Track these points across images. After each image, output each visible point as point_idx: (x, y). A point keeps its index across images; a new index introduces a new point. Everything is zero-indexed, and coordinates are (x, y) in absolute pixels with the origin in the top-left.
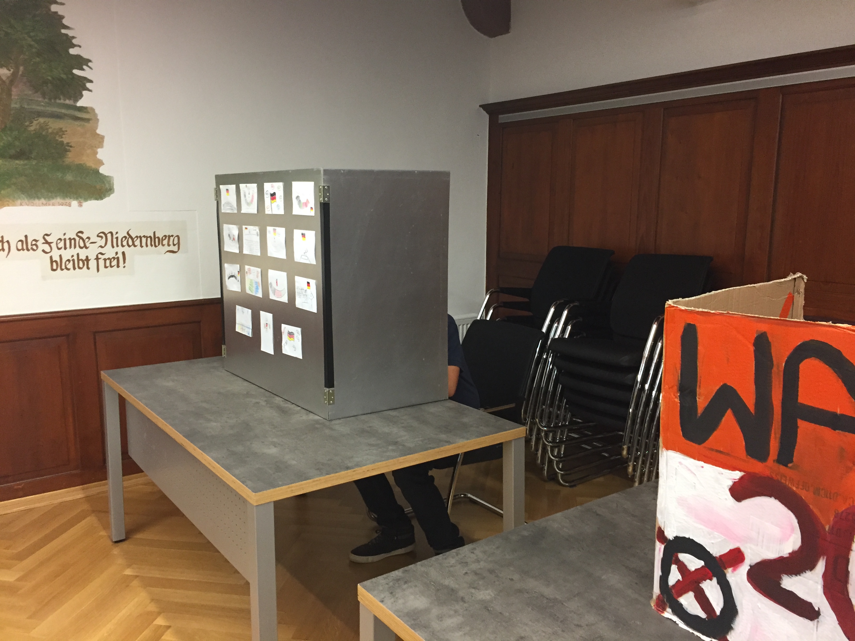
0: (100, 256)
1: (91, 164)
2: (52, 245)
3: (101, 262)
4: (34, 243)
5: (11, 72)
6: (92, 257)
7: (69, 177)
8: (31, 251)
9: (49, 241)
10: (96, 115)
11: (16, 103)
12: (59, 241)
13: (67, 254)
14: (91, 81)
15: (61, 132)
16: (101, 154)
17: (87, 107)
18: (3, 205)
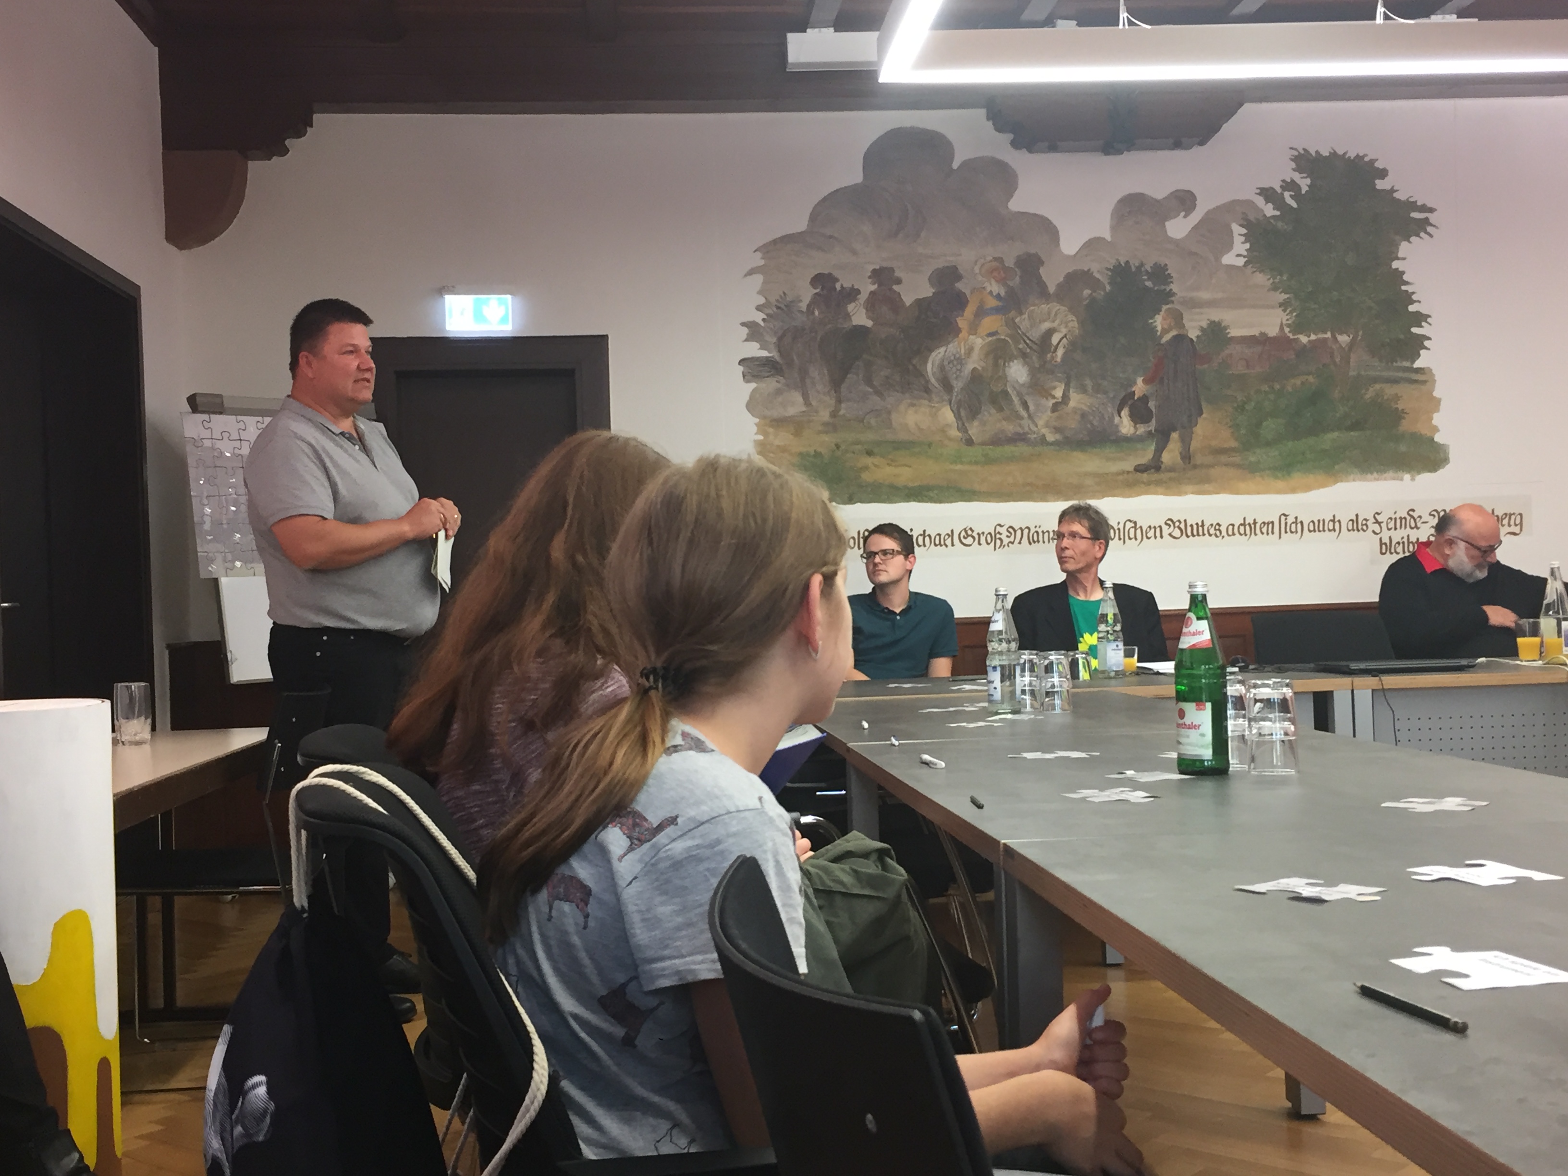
1: (1425, 431)
2: (1382, 524)
4: (1364, 522)
5: (1351, 338)
7: (1403, 448)
8: (1361, 531)
9: (1380, 521)
10: (1433, 375)
11: (1353, 371)
12: (1389, 520)
13: (1397, 535)
14: (1429, 339)
15: (1397, 398)
16: (1437, 419)
17: (1424, 368)
18: (1336, 482)
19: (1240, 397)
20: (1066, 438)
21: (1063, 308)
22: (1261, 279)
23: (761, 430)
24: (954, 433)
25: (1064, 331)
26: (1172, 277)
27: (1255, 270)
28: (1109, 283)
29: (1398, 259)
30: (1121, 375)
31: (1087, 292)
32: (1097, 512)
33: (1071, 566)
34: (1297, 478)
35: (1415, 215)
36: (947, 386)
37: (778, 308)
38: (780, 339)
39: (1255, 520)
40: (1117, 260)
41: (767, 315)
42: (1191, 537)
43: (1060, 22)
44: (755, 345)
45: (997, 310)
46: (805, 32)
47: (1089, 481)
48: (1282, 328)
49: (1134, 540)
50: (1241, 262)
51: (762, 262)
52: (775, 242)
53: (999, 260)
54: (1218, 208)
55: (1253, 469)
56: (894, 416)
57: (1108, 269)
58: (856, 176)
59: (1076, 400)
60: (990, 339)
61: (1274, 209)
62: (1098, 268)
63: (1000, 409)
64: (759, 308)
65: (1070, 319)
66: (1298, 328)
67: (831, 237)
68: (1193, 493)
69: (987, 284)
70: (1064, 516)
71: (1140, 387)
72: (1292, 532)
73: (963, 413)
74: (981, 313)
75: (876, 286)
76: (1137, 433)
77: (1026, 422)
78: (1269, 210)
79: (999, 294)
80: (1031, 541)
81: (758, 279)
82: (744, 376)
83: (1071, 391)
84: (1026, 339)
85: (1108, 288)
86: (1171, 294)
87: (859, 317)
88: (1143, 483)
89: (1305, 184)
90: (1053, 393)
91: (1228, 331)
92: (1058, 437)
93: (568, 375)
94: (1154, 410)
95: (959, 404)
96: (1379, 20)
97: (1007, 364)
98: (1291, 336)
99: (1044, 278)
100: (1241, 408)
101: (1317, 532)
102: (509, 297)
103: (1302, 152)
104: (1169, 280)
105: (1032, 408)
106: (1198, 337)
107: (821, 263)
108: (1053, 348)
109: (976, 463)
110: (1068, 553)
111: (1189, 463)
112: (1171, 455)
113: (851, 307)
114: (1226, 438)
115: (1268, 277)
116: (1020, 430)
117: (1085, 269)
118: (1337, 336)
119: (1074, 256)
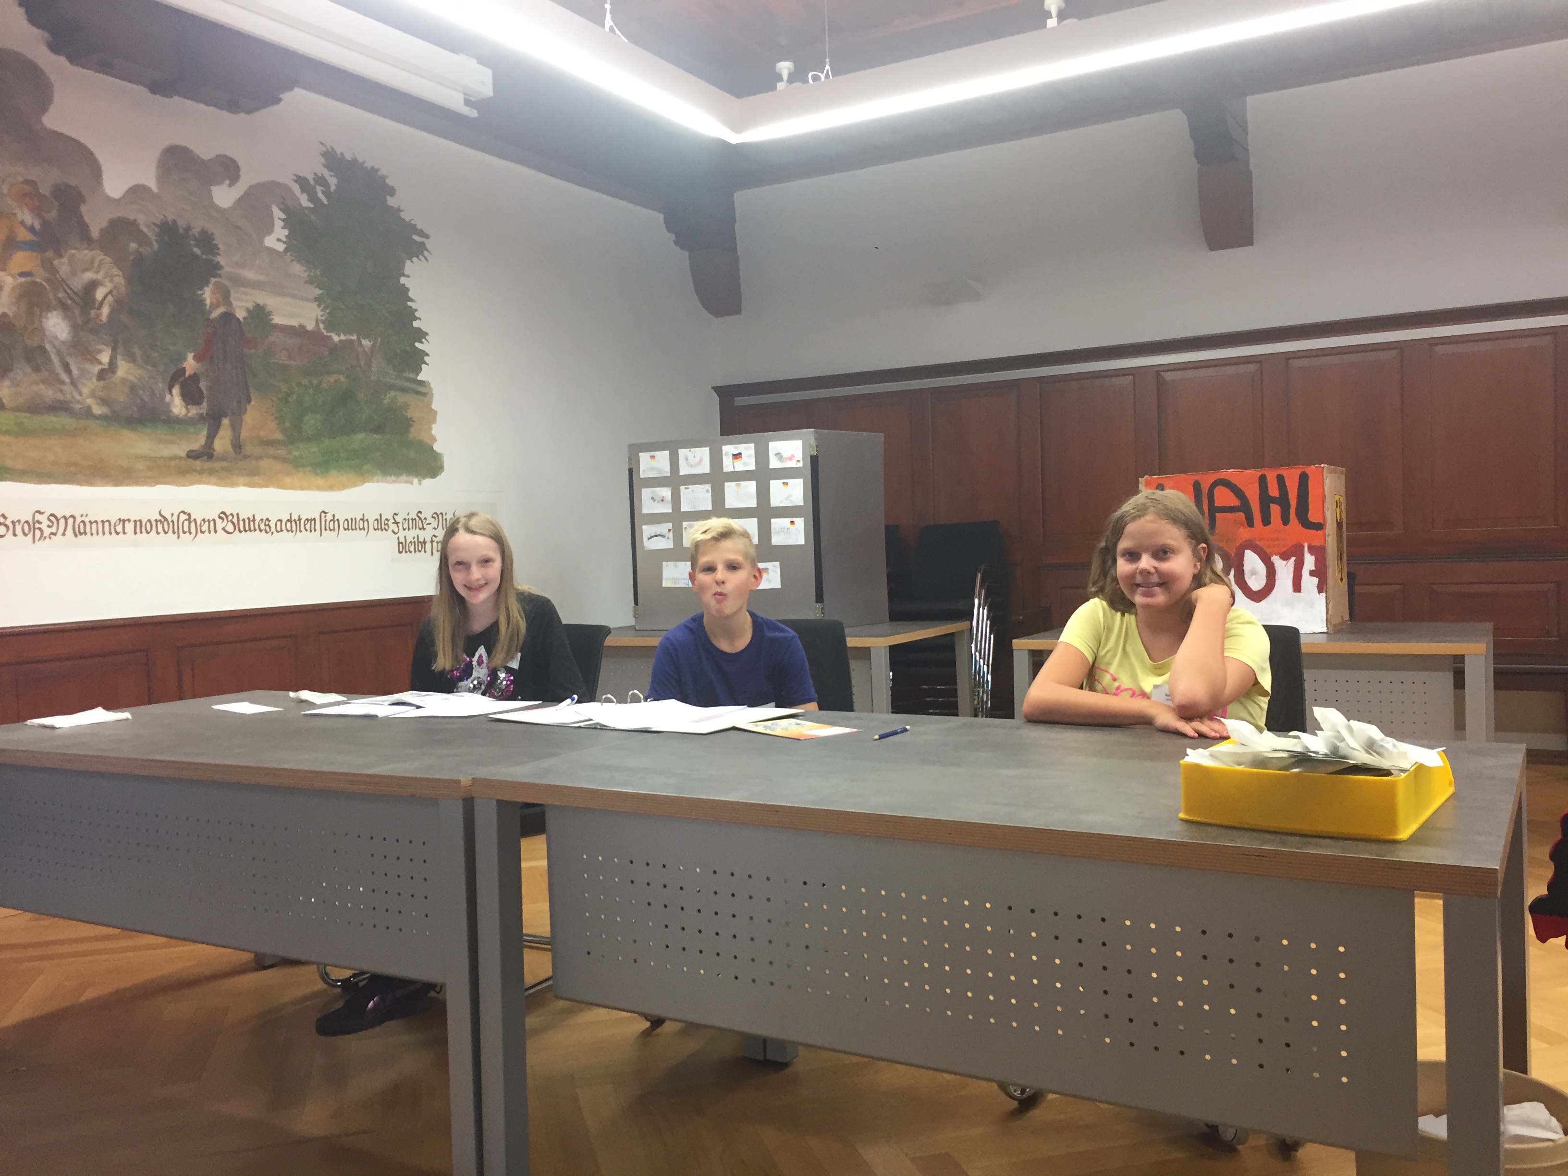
0: (434, 539)
1: (427, 440)
2: (399, 525)
3: (435, 544)
4: (386, 522)
5: (372, 344)
6: (428, 540)
7: (412, 454)
8: (384, 531)
9: (397, 521)
10: (431, 389)
11: (374, 376)
12: (404, 521)
13: (411, 535)
14: (428, 355)
15: (406, 406)
16: (435, 429)
17: (425, 381)
18: (364, 482)
19: (284, 388)
20: (114, 412)
21: (108, 259)
22: (298, 269)
25: (109, 286)
26: (219, 249)
27: (293, 258)
28: (157, 241)
29: (404, 275)
30: (171, 348)
31: (133, 246)
34: (334, 476)
35: (415, 237)
39: (299, 516)
40: (164, 216)
42: (243, 532)
45: (30, 246)
47: (141, 465)
48: (317, 324)
49: (188, 533)
50: (281, 247)
53: (32, 183)
54: (258, 186)
55: (297, 464)
57: (155, 224)
59: (124, 369)
60: (23, 280)
61: (309, 200)
62: (145, 221)
63: (37, 369)
65: (115, 273)
66: (332, 324)
68: (244, 485)
72: (331, 530)
74: (11, 245)
76: (189, 415)
77: (68, 388)
78: (304, 201)
79: (32, 226)
80: (78, 533)
83: (119, 357)
84: (66, 287)
85: (156, 246)
86: (218, 267)
88: (195, 470)
89: (332, 182)
90: (99, 357)
91: (272, 317)
92: (105, 410)
94: (205, 392)
97: (44, 314)
98: (324, 332)
99: (87, 219)
100: (285, 400)
101: (351, 530)
103: (330, 150)
104: (217, 251)
105: (75, 371)
106: (244, 318)
108: (97, 304)
109: (10, 433)
111: (240, 453)
112: (222, 443)
114: (271, 430)
115: (305, 268)
116: (60, 397)
117: (132, 217)
118: (362, 339)
119: (119, 200)
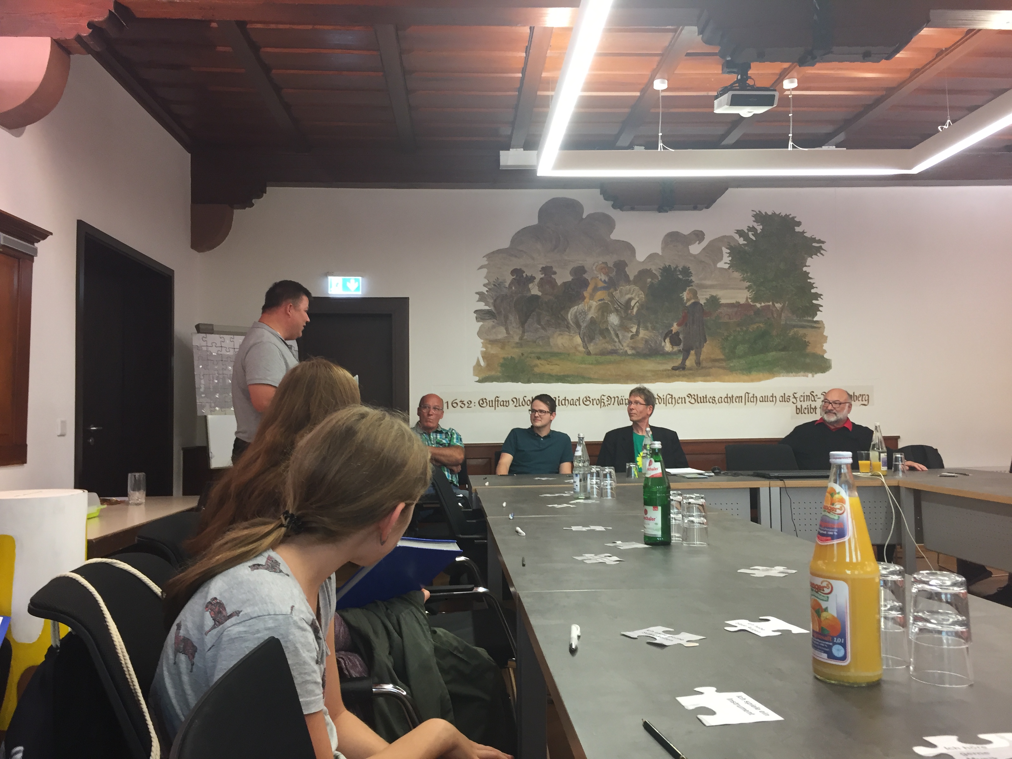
1: (819, 352)
5: (782, 305)
7: (808, 360)
10: (823, 325)
11: (783, 322)
14: (822, 306)
15: (805, 335)
16: (826, 346)
17: (819, 321)
18: (774, 377)
19: (726, 334)
20: (637, 352)
22: (737, 275)
23: (484, 345)
24: (581, 349)
25: (637, 299)
26: (692, 274)
27: (734, 270)
28: (660, 276)
29: (806, 266)
30: (666, 321)
31: (649, 280)
32: (649, 391)
33: (635, 418)
34: (754, 374)
35: (815, 245)
36: (578, 326)
37: (494, 285)
38: (495, 301)
40: (665, 264)
41: (489, 289)
43: (636, 147)
44: (483, 304)
45: (604, 288)
46: (509, 150)
47: (649, 374)
48: (747, 300)
50: (727, 266)
51: (487, 263)
52: (493, 253)
53: (605, 263)
54: (715, 240)
55: (732, 370)
56: (551, 340)
57: (660, 269)
58: (535, 221)
59: (643, 333)
60: (600, 302)
61: (744, 240)
62: (655, 268)
63: (604, 337)
64: (484, 285)
66: (755, 299)
67: (521, 251)
68: (701, 381)
69: (599, 275)
70: (632, 393)
71: (675, 328)
73: (586, 339)
74: (596, 289)
75: (543, 275)
77: (617, 344)
78: (741, 241)
79: (605, 280)
81: (485, 271)
82: (476, 319)
83: (640, 329)
85: (660, 278)
86: (691, 281)
87: (535, 291)
89: (759, 228)
91: (720, 300)
92: (633, 352)
93: (390, 316)
94: (682, 339)
95: (584, 334)
96: (790, 148)
97: (608, 315)
98: (752, 303)
99: (628, 273)
100: (726, 339)
102: (360, 278)
103: (758, 212)
104: (690, 275)
105: (621, 337)
106: (704, 303)
107: (517, 263)
108: (631, 307)
109: (592, 364)
110: (634, 411)
111: (700, 366)
113: (531, 286)
114: (718, 354)
115: (740, 274)
116: (615, 348)
117: (648, 268)
118: (775, 304)
119: (643, 262)
